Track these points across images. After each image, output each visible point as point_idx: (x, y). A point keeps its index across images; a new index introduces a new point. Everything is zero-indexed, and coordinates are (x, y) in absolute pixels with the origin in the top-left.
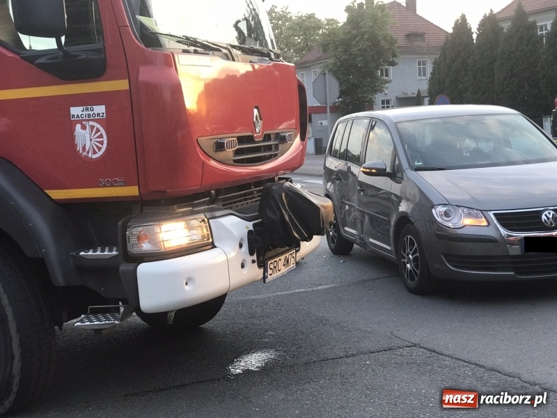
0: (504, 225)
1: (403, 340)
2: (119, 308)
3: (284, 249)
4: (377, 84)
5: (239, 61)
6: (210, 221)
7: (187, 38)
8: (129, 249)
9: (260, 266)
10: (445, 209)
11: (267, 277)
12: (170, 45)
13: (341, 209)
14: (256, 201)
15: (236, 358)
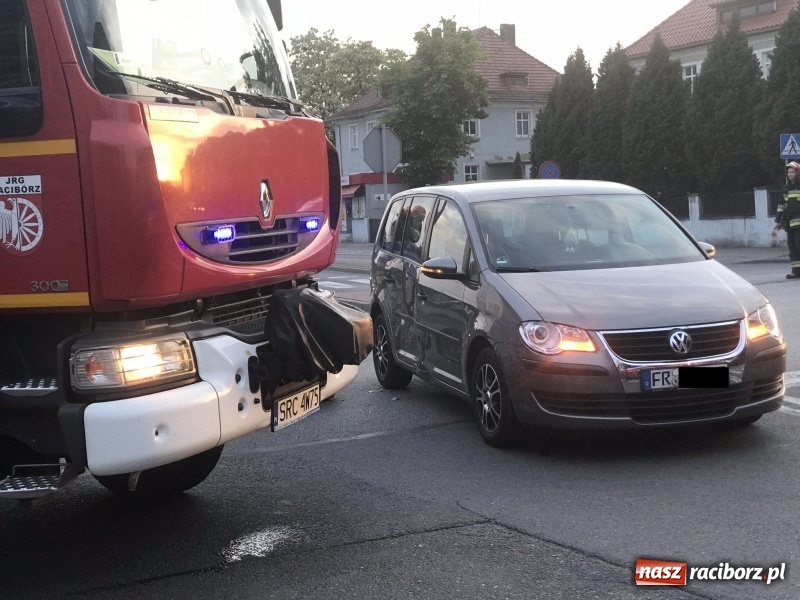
0: (617, 352)
1: (472, 512)
2: (58, 469)
3: (301, 384)
4: (458, 144)
5: (240, 115)
6: (194, 343)
7: (163, 81)
8: (73, 383)
9: (266, 408)
10: (536, 327)
11: (277, 424)
12: (138, 90)
13: (394, 323)
14: (264, 314)
15: (233, 539)
